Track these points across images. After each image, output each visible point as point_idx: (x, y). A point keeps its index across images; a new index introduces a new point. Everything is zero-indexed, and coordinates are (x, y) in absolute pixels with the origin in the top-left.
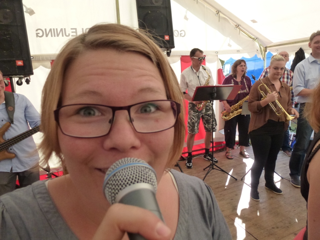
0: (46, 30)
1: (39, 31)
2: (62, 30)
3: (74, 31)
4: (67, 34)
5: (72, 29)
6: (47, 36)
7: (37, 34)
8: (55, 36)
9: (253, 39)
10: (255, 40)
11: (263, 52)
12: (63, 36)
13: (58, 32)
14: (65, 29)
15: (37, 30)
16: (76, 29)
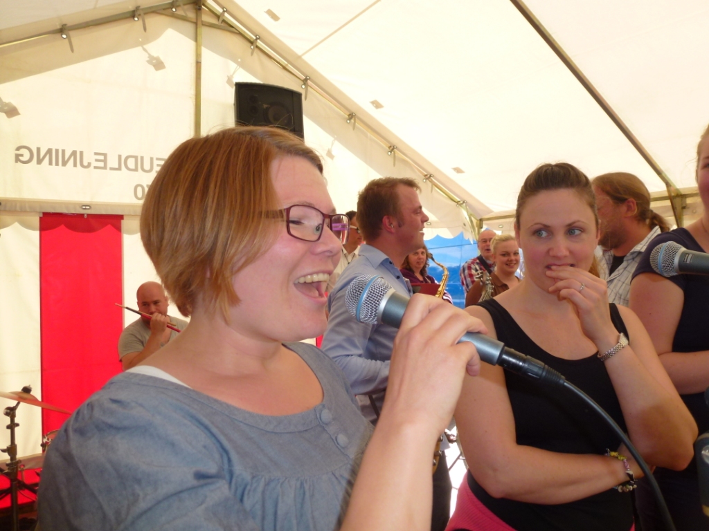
0: (38, 149)
1: (25, 152)
2: (74, 153)
3: (102, 157)
4: (85, 163)
5: (96, 154)
6: (39, 161)
7: (18, 158)
8: (57, 164)
9: (457, 202)
10: (461, 205)
11: (476, 229)
12: (75, 165)
13: (67, 157)
14: (81, 153)
15: (18, 149)
16: (105, 155)
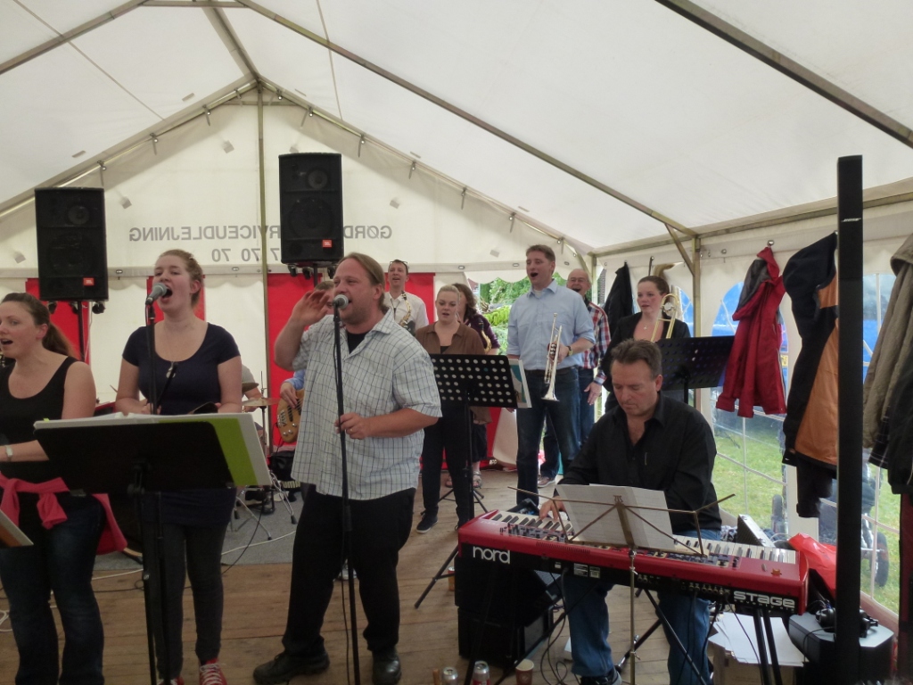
0: (144, 229)
1: (135, 232)
2: (167, 229)
3: (186, 230)
4: (175, 237)
5: (183, 228)
6: (145, 238)
7: (131, 236)
8: (156, 239)
9: (558, 239)
10: (562, 241)
12: (168, 239)
13: (163, 233)
14: (172, 229)
15: (131, 230)
16: (189, 228)
